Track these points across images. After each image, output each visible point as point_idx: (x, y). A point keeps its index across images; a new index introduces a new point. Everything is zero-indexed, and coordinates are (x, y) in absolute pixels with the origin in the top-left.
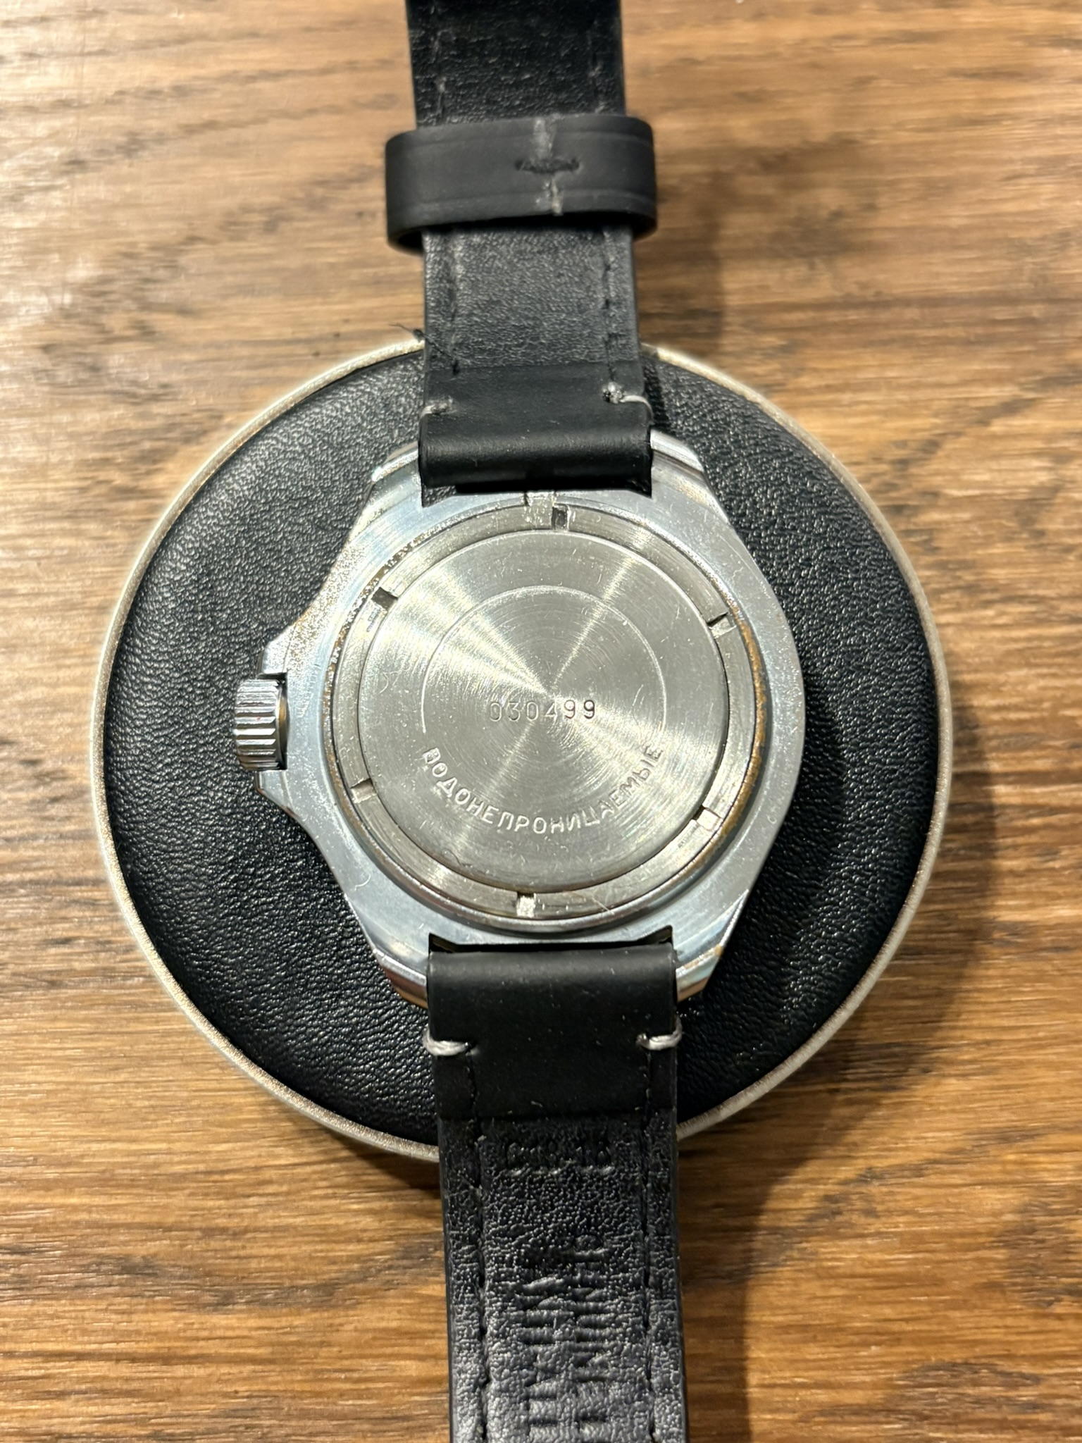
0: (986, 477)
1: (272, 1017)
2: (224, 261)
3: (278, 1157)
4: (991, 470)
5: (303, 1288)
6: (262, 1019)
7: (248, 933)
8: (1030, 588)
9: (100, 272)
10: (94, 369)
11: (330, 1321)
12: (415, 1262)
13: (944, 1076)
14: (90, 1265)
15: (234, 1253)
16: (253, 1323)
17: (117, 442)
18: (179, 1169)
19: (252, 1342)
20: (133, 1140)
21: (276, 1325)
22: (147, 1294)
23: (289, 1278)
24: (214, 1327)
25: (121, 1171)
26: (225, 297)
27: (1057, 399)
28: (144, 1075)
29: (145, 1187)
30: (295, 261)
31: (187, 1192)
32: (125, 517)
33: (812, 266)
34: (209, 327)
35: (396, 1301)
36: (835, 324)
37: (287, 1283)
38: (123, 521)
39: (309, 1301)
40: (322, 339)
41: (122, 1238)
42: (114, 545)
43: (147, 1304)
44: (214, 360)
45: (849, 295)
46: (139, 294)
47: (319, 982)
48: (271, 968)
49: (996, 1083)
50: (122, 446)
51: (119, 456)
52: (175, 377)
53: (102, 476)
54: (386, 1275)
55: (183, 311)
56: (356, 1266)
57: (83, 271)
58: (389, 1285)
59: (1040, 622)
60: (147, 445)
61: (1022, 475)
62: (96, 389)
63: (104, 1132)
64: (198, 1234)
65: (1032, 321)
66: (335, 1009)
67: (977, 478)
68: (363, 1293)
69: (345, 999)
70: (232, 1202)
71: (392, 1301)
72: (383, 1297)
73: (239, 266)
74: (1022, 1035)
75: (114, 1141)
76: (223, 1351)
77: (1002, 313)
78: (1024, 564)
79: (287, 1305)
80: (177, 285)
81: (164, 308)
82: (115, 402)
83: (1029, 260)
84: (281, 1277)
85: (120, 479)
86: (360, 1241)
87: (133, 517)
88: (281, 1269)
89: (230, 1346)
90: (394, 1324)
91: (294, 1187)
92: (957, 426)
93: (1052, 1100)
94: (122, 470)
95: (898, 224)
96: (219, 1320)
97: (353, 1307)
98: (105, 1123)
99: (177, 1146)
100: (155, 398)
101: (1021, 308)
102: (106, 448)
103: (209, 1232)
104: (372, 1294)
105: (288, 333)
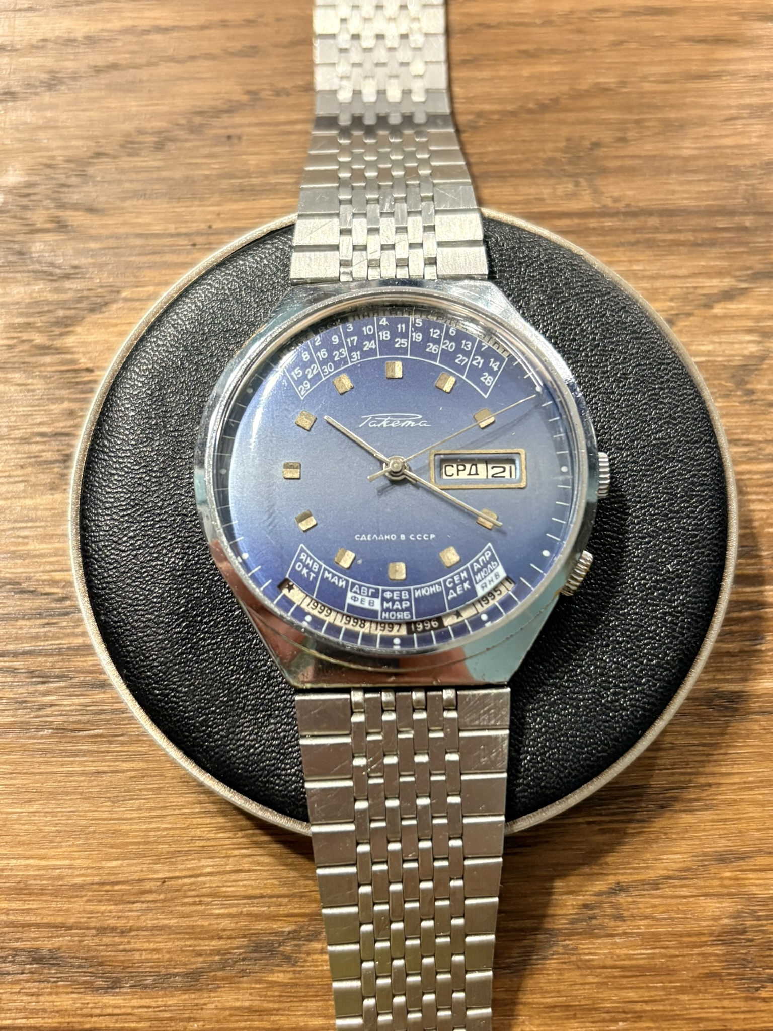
0: (710, 348)
1: (217, 733)
2: (122, 171)
3: (156, 872)
4: (713, 343)
5: (176, 975)
6: (210, 735)
7: (198, 668)
8: (743, 433)
9: (26, 179)
10: (20, 253)
11: (196, 1001)
12: (263, 955)
13: (676, 811)
14: (6, 957)
15: (121, 947)
16: (135, 1003)
17: (38, 310)
18: (78, 880)
19: (134, 1018)
20: (43, 858)
21: (154, 1004)
23: (164, 966)
24: (105, 1006)
25: (32, 882)
26: (123, 199)
27: (763, 289)
28: (51, 806)
29: (51, 895)
30: (179, 173)
31: (85, 898)
32: (42, 369)
33: (577, 184)
34: (110, 222)
35: (248, 985)
36: (594, 229)
37: (163, 971)
38: (40, 371)
39: (180, 985)
40: (198, 233)
41: (33, 935)
42: (33, 390)
44: (114, 248)
45: (605, 206)
46: (55, 196)
47: (253, 706)
48: (215, 695)
49: (716, 817)
50: (41, 313)
51: (38, 321)
52: (83, 261)
53: (25, 336)
54: (241, 965)
55: (91, 210)
56: (217, 958)
57: (14, 177)
58: (243, 973)
59: (750, 460)
60: (61, 313)
61: (737, 346)
62: (21, 269)
63: (19, 850)
65: (745, 229)
66: (267, 726)
67: (703, 348)
68: (223, 979)
69: (274, 718)
70: (120, 907)
71: (245, 985)
72: (238, 982)
73: (133, 176)
74: (736, 779)
75: (28, 858)
76: (111, 1025)
77: (722, 222)
78: (738, 415)
79: (163, 988)
80: (86, 189)
81: (76, 207)
82: (36, 279)
83: (743, 182)
84: (158, 967)
85: (39, 339)
86: (220, 938)
87: (49, 369)
88: (158, 960)
89: (117, 1022)
90: (247, 1004)
91: (169, 896)
92: (688, 308)
93: (759, 830)
94: (40, 332)
95: (643, 153)
96: (108, 1000)
97: (215, 990)
98: (19, 844)
99: (78, 863)
100: (67, 277)
101: (737, 219)
102: (29, 315)
103: (102, 931)
104: (229, 980)
105: (172, 228)
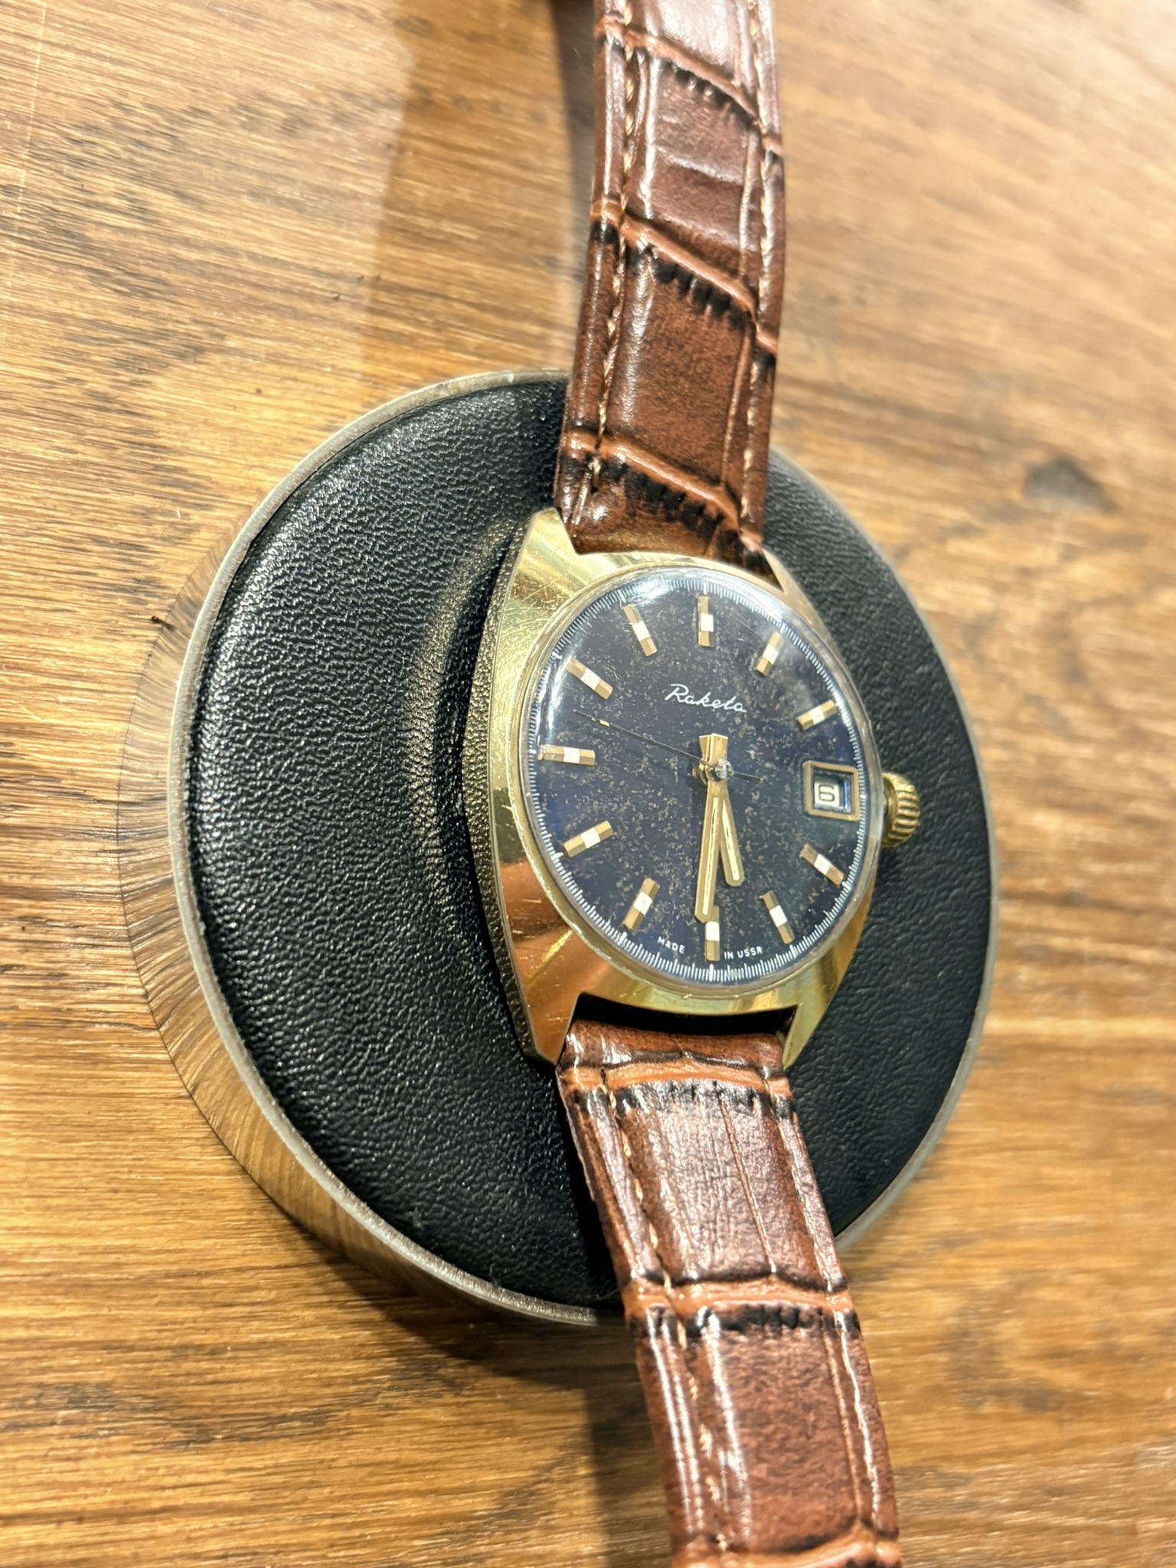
22: (101, 1433)
43: (99, 1446)
64: (168, 1354)
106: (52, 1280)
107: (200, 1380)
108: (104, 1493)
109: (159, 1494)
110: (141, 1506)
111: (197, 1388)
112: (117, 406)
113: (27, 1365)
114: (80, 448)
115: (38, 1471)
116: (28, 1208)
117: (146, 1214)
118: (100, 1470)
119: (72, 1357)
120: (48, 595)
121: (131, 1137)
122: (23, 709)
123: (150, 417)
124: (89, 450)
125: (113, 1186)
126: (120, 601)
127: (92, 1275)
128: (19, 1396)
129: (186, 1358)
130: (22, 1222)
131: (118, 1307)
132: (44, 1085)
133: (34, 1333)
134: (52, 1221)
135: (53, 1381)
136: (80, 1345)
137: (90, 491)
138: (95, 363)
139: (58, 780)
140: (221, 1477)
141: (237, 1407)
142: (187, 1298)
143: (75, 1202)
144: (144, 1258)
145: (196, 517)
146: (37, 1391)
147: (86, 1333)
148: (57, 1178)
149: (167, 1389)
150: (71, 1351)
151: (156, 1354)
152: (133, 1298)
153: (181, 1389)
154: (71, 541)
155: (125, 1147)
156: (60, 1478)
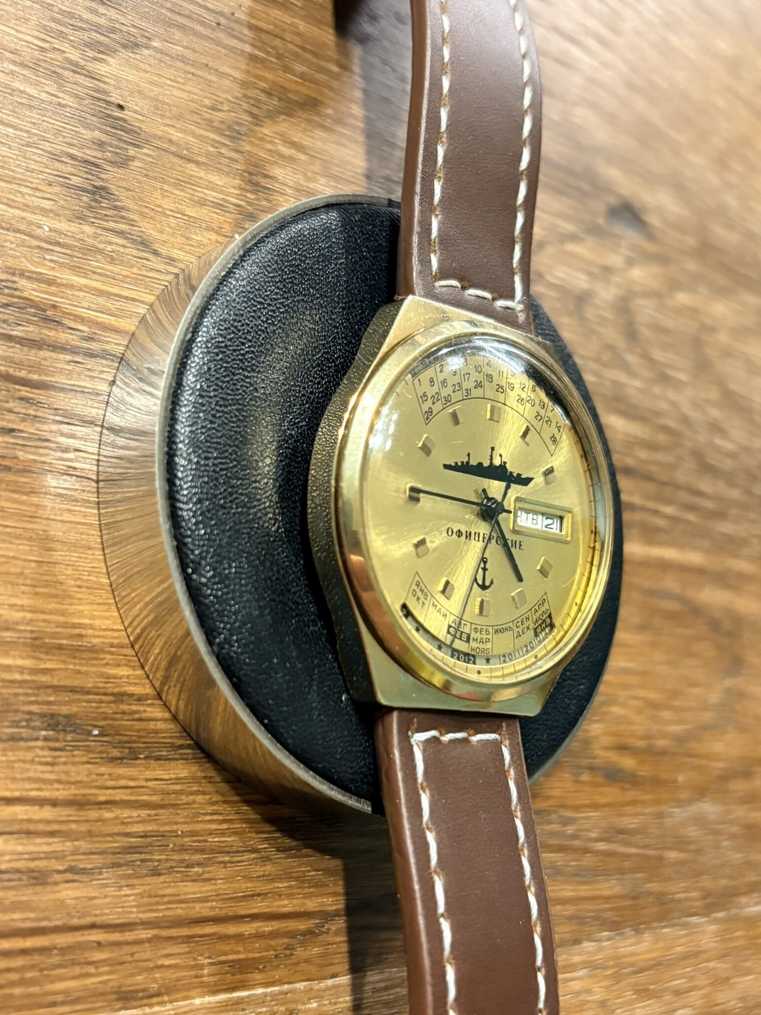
106: (38, 642)
107: (131, 717)
108: (70, 788)
109: (104, 791)
110: (92, 798)
111: (129, 723)
112: (85, 72)
113: (22, 698)
114: (61, 95)
115: (28, 770)
116: (23, 593)
117: (98, 604)
118: (66, 773)
119: (50, 695)
120: (40, 187)
121: (90, 552)
122: (23, 260)
123: (105, 83)
124: (67, 97)
125: (78, 583)
126: (84, 198)
127: (65, 642)
128: (17, 719)
129: (122, 701)
130: (19, 602)
131: (80, 665)
132: (35, 512)
133: (27, 677)
134: (39, 603)
135: (37, 711)
136: (56, 688)
137: (67, 124)
138: (72, 41)
139: (45, 311)
140: (144, 783)
141: (153, 737)
142: (123, 662)
143: (53, 591)
144: (97, 633)
145: (132, 151)
146: (27, 717)
147: (59, 680)
148: (43, 575)
149: (110, 722)
150: (49, 691)
151: (103, 698)
152: (90, 659)
153: (118, 722)
154: (55, 155)
155: (86, 558)
156: (42, 776)
